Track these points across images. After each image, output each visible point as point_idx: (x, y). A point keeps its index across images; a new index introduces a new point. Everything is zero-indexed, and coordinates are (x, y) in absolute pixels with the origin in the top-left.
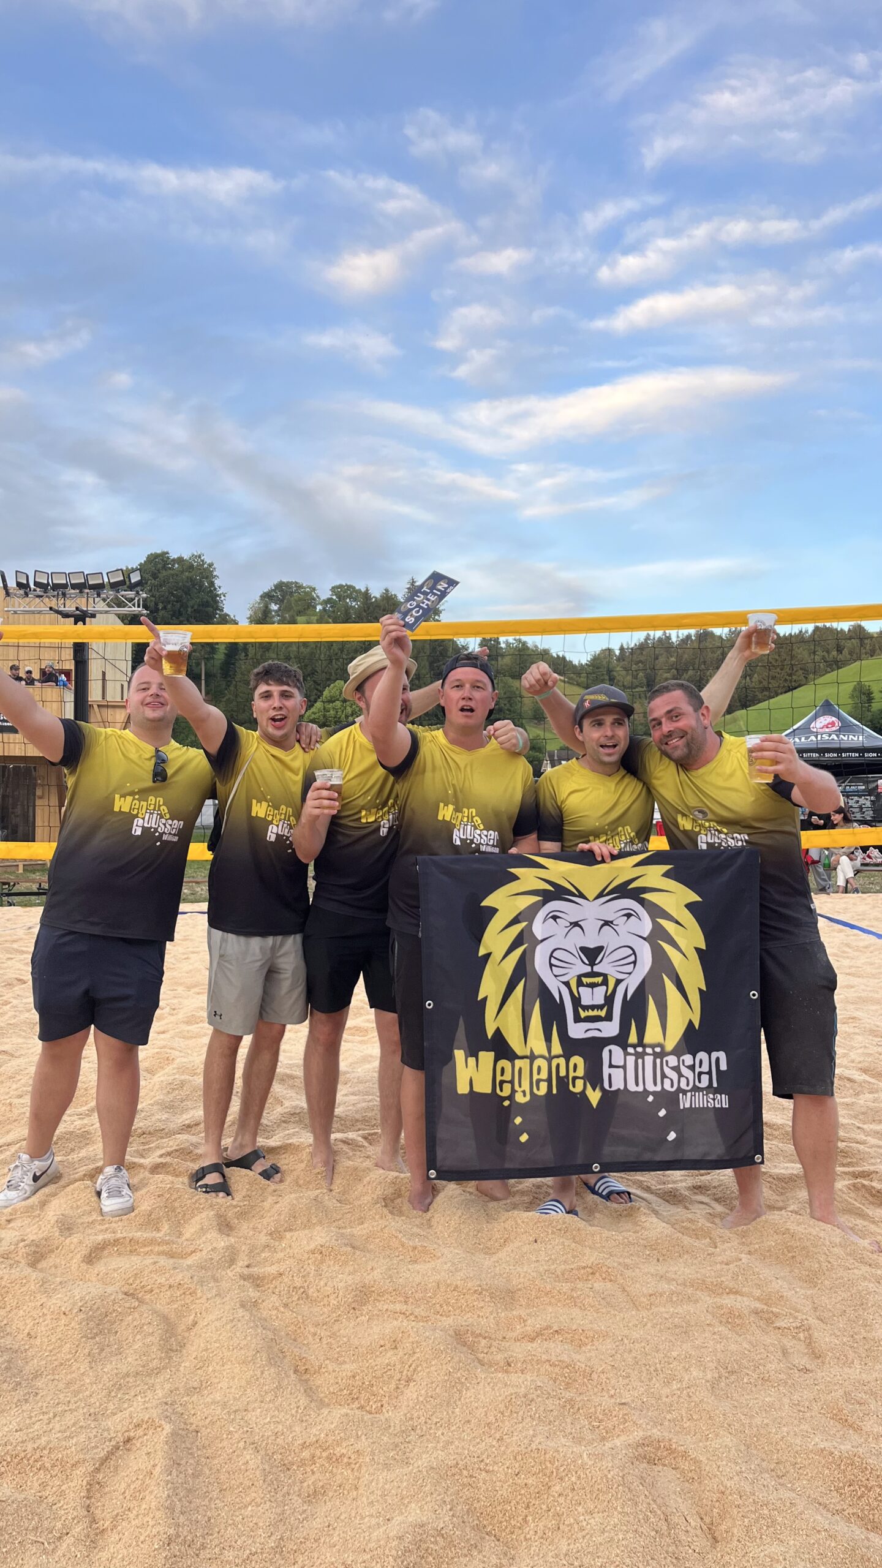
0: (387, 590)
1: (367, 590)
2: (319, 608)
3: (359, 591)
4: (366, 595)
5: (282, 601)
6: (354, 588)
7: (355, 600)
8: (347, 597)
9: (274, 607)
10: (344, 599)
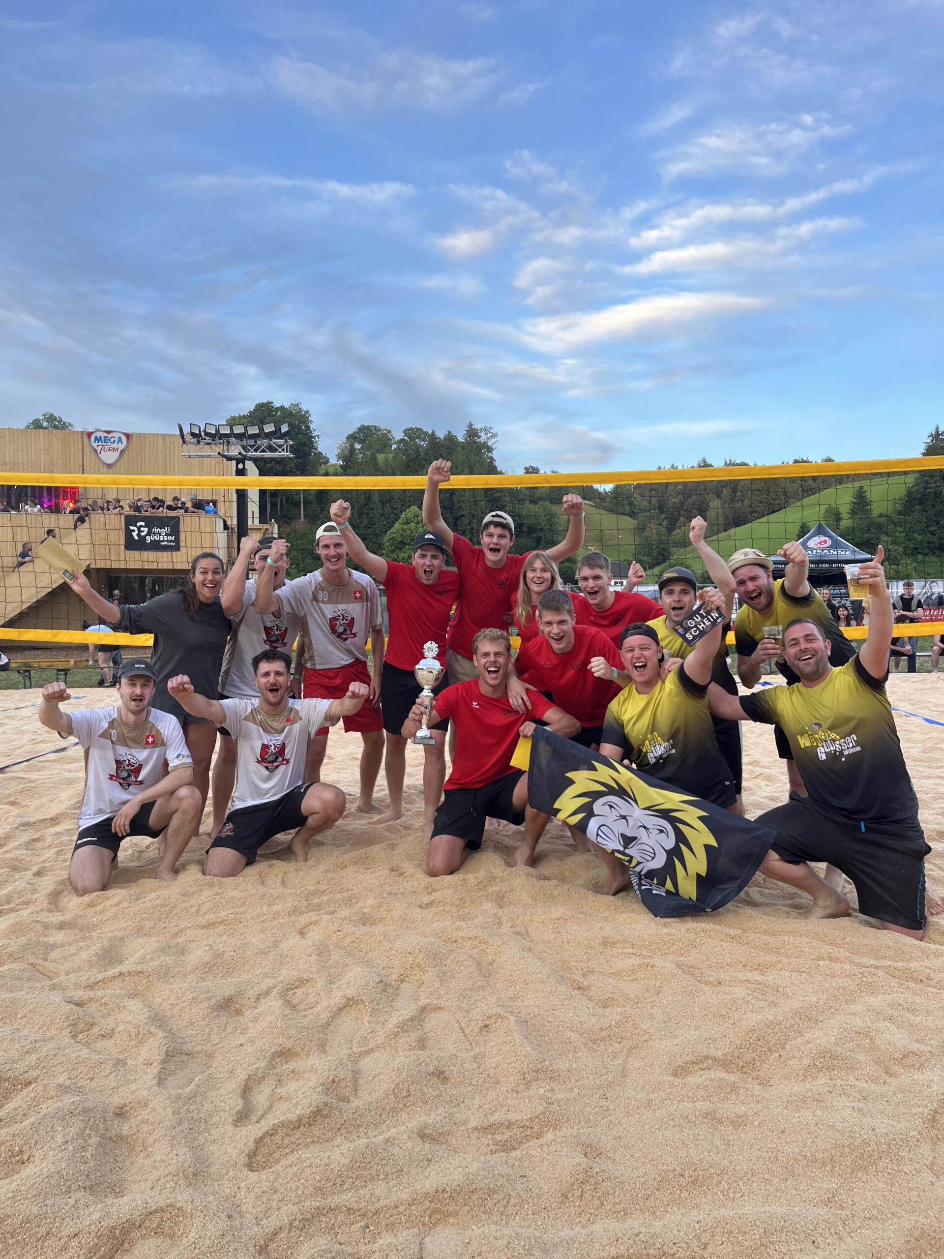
0: (449, 432)
1: (434, 432)
2: (394, 446)
3: (426, 433)
4: (433, 436)
5: (364, 441)
6: (422, 430)
7: (424, 440)
8: (417, 437)
9: (358, 446)
10: (414, 440)
